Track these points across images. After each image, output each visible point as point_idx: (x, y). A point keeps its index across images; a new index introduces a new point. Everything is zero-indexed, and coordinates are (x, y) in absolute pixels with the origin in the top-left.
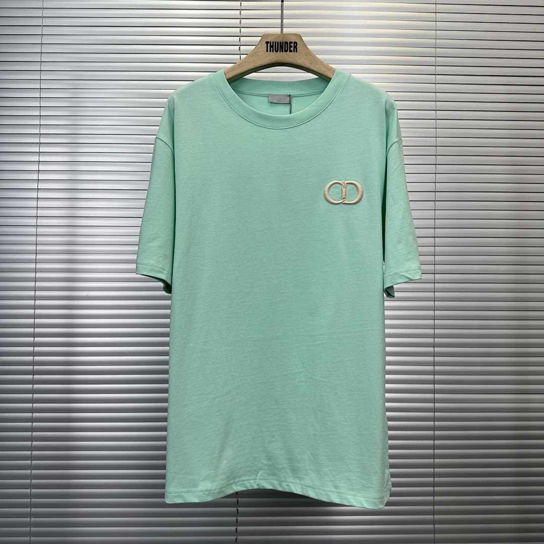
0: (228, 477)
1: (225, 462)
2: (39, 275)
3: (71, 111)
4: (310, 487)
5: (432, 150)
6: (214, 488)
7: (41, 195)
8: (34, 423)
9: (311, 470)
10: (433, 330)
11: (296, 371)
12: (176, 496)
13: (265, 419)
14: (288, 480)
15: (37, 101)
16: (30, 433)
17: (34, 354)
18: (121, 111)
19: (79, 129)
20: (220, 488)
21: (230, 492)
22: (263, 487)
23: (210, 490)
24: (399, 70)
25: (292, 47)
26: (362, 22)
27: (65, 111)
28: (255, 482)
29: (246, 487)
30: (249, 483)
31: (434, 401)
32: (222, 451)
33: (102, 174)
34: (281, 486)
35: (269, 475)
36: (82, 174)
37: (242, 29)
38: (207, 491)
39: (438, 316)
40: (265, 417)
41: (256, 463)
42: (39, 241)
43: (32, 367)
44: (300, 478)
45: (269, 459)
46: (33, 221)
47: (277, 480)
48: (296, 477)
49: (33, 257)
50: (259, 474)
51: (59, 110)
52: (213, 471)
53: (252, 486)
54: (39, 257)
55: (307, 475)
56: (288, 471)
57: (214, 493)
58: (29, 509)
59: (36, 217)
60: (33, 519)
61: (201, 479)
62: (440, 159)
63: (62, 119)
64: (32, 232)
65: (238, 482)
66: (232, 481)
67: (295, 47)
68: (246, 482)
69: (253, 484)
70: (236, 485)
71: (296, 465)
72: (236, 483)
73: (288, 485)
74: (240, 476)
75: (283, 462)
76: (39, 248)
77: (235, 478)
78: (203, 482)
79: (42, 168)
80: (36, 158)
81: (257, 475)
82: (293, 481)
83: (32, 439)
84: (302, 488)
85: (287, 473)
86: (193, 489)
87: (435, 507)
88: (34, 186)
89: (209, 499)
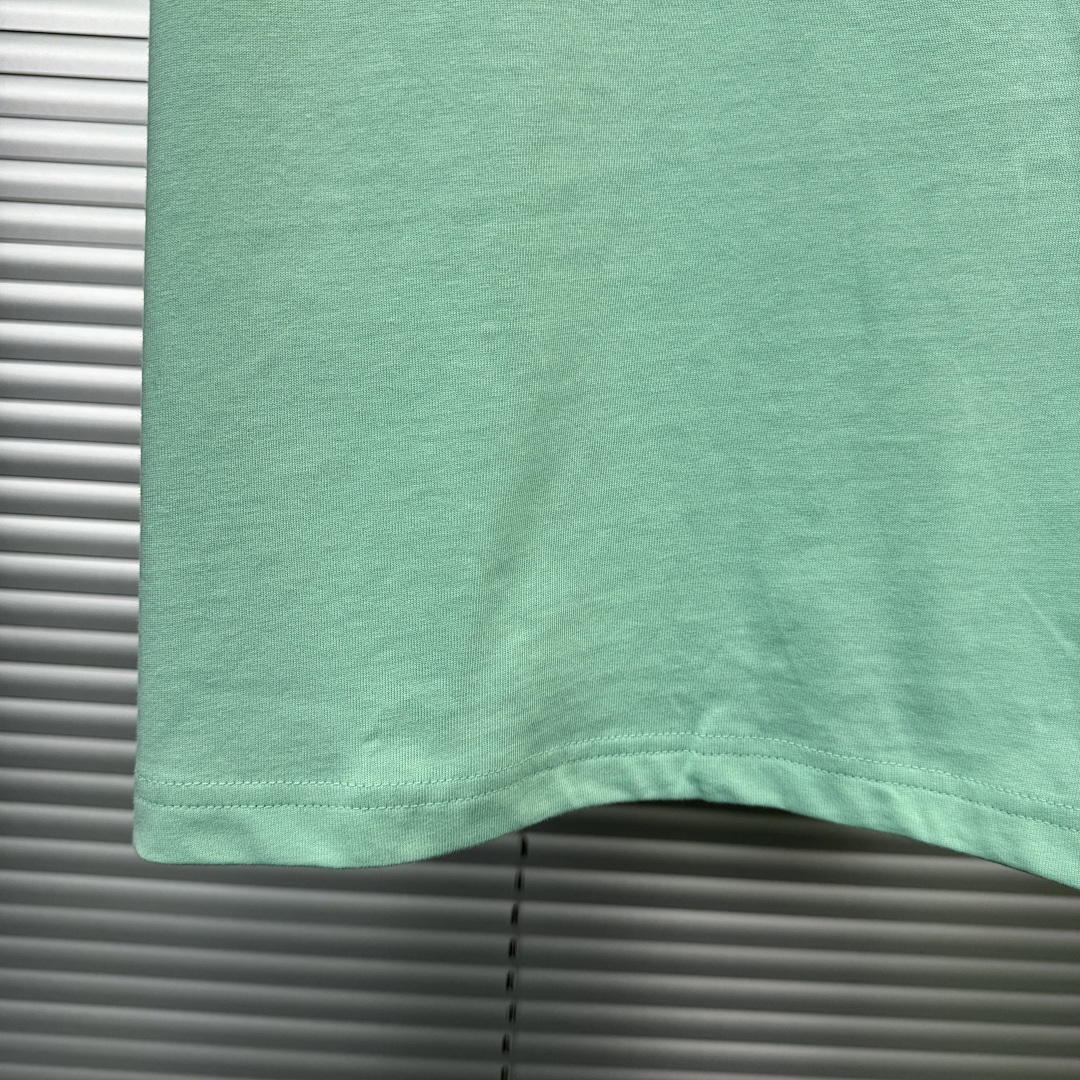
0: (534, 726)
1: (518, 637)
4: (1039, 814)
6: (443, 785)
9: (1047, 716)
11: (1023, 92)
12: (197, 825)
13: (773, 407)
14: (884, 768)
20: (484, 788)
21: (540, 808)
22: (725, 790)
23: (422, 799)
28: (679, 763)
29: (626, 786)
30: (645, 763)
32: (504, 566)
34: (834, 794)
35: (765, 728)
38: (398, 799)
40: (776, 396)
41: (696, 659)
44: (962, 762)
45: (776, 641)
47: (811, 761)
48: (931, 754)
50: (707, 724)
52: (440, 683)
53: (661, 784)
55: (1016, 745)
56: (889, 714)
57: (442, 814)
61: (368, 728)
65: (585, 755)
66: (552, 751)
68: (627, 761)
69: (670, 775)
70: (574, 772)
71: (949, 683)
72: (573, 761)
73: (881, 796)
74: (597, 727)
75: (859, 660)
77: (568, 732)
78: (374, 744)
81: (693, 720)
82: (915, 772)
84: (976, 819)
85: (880, 727)
86: (311, 786)
89: (414, 848)
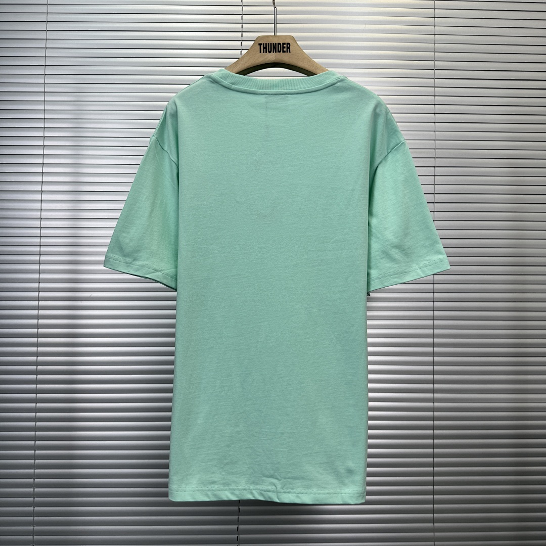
2: (43, 276)
3: (75, 114)
5: (431, 153)
7: (45, 197)
8: (37, 423)
10: (432, 330)
15: (40, 104)
16: (33, 433)
17: (37, 354)
18: (124, 114)
19: (83, 132)
24: (399, 74)
25: (285, 47)
26: (362, 27)
27: (68, 114)
31: (434, 400)
33: (105, 176)
36: (85, 176)
37: (243, 33)
39: (437, 317)
42: (43, 242)
43: (35, 367)
46: (37, 223)
49: (37, 258)
51: (62, 114)
54: (43, 258)
58: (32, 508)
59: (40, 219)
60: (36, 518)
62: (439, 162)
63: (66, 122)
64: (36, 233)
67: (288, 48)
76: (43, 249)
79: (46, 170)
80: (40, 161)
83: (35, 439)
87: (435, 505)
88: (38, 188)
